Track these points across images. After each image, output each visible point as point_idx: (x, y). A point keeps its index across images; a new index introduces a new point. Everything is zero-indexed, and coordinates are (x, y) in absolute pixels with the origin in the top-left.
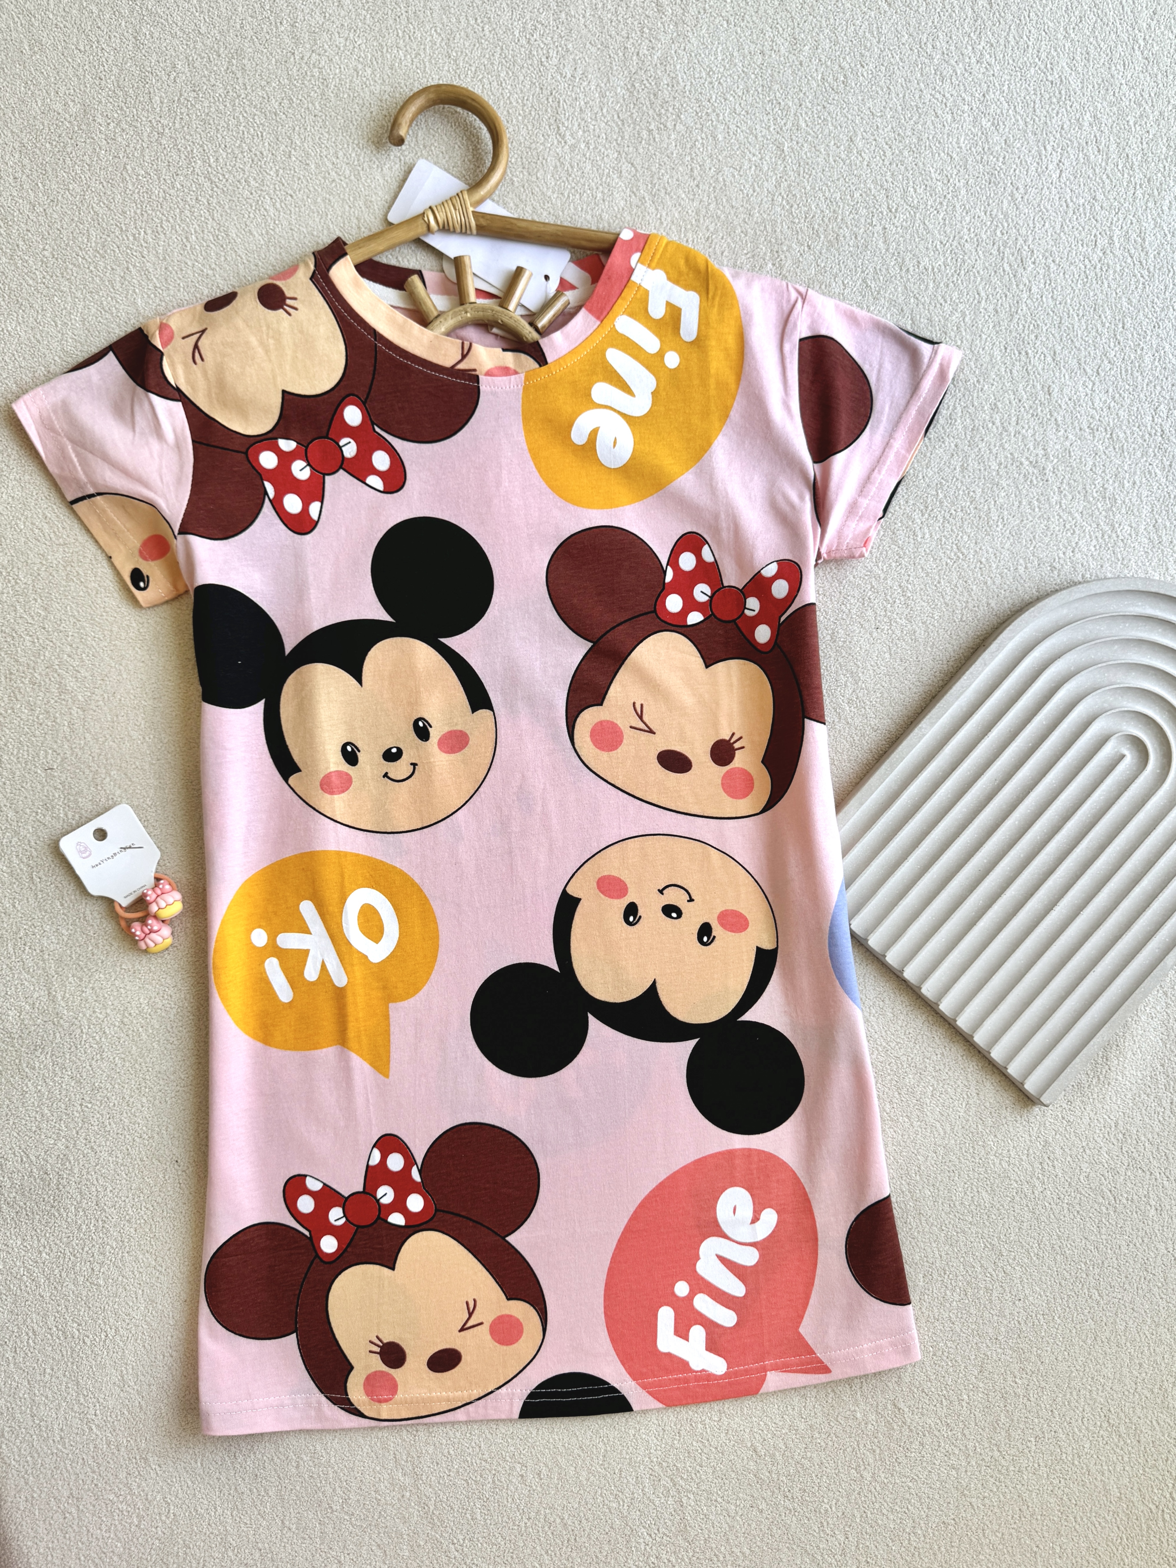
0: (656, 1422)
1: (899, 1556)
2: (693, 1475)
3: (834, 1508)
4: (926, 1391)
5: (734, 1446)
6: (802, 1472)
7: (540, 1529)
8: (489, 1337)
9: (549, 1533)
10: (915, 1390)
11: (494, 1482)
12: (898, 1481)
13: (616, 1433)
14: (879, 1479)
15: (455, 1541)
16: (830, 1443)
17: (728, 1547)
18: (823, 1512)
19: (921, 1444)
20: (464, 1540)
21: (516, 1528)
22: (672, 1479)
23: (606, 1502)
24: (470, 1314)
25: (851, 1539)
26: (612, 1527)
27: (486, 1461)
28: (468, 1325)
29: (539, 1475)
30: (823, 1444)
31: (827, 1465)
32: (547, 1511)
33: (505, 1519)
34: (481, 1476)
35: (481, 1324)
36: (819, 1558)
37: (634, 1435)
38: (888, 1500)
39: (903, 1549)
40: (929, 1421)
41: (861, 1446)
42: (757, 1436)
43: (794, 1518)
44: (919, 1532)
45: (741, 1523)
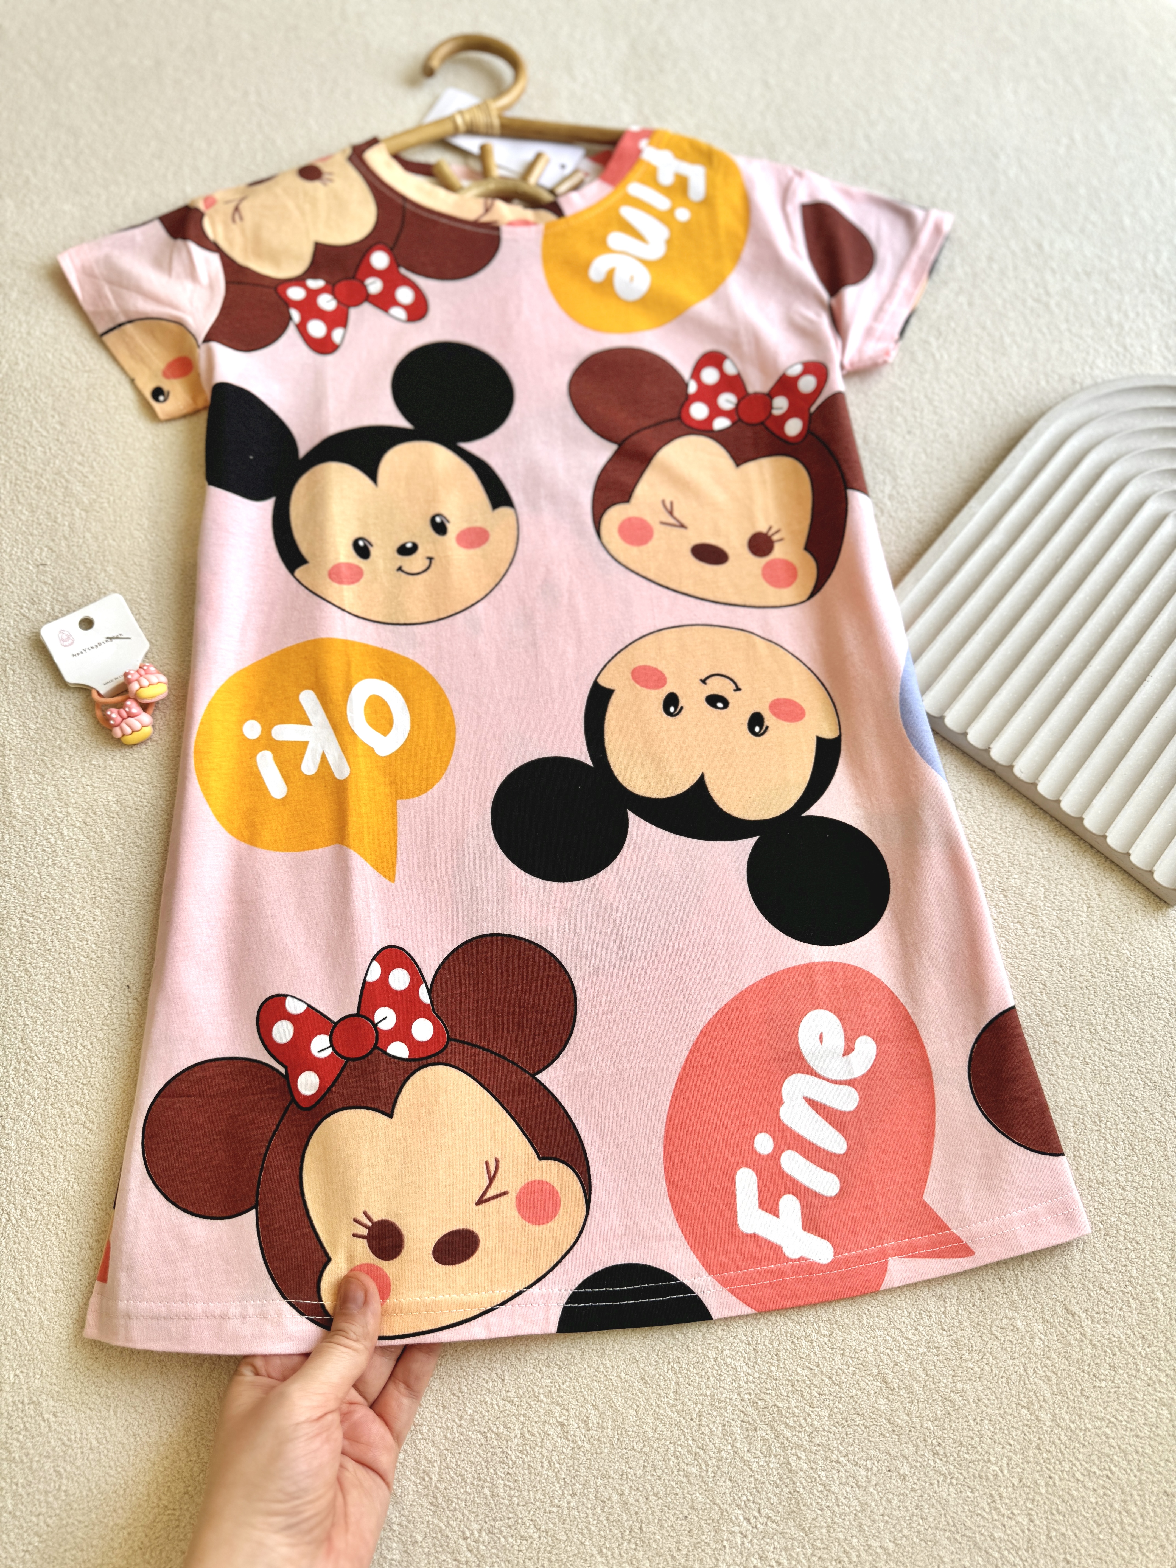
0: (744, 1338)
1: (1111, 1550)
2: (803, 1421)
3: (1006, 1472)
4: (1104, 1286)
5: (854, 1374)
6: (953, 1413)
7: (590, 1512)
8: (515, 1213)
9: (602, 1518)
10: (1091, 1286)
11: (522, 1435)
12: (1089, 1426)
13: (691, 1355)
14: (1062, 1424)
15: (468, 1534)
16: (987, 1368)
17: (862, 1539)
18: (991, 1477)
19: (1113, 1367)
20: (480, 1531)
21: (555, 1510)
22: (772, 1427)
23: (682, 1464)
24: (491, 1180)
25: (1037, 1522)
26: (692, 1508)
27: (511, 1402)
28: (488, 1195)
29: (586, 1423)
30: (976, 1369)
31: (986, 1401)
32: (599, 1482)
33: (539, 1496)
34: (505, 1426)
35: (505, 1193)
36: (997, 1555)
37: (716, 1359)
38: (1080, 1457)
39: (1115, 1538)
40: (1116, 1332)
41: (1030, 1372)
42: (884, 1358)
43: (952, 1489)
44: (1134, 1510)
45: (877, 1497)
